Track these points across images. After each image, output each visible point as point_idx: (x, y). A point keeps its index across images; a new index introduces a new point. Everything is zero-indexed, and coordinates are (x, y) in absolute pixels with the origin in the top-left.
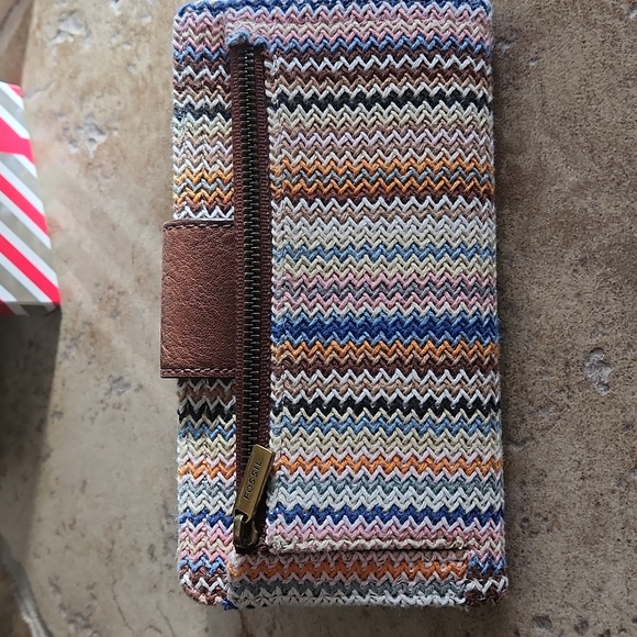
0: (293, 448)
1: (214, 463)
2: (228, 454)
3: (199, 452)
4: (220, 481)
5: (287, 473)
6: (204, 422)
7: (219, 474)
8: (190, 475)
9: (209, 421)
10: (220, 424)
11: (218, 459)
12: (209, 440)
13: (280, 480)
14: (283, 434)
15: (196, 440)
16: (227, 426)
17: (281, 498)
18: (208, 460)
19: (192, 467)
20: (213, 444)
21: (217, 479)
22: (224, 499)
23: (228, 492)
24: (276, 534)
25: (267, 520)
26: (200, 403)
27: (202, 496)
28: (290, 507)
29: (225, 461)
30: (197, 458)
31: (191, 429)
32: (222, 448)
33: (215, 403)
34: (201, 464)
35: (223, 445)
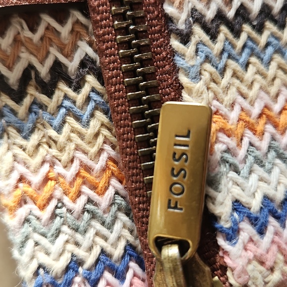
0: (228, 99)
1: (70, 173)
2: (93, 150)
3: (38, 159)
4: (90, 201)
5: (232, 143)
6: (34, 102)
7: (85, 189)
8: (30, 206)
9: (43, 98)
10: (66, 97)
11: (76, 163)
12: (52, 133)
13: (224, 161)
14: (206, 76)
15: (26, 138)
16: (80, 97)
17: (236, 192)
18: (59, 169)
19: (30, 190)
20: (61, 138)
21: (82, 200)
22: (104, 230)
23: (108, 218)
24: (249, 262)
25: (221, 241)
26: (19, 69)
27: (62, 238)
28: (255, 204)
29: (90, 163)
30: (36, 171)
31: (12, 118)
32: (79, 141)
33: (49, 62)
34: (47, 179)
35: (81, 136)
